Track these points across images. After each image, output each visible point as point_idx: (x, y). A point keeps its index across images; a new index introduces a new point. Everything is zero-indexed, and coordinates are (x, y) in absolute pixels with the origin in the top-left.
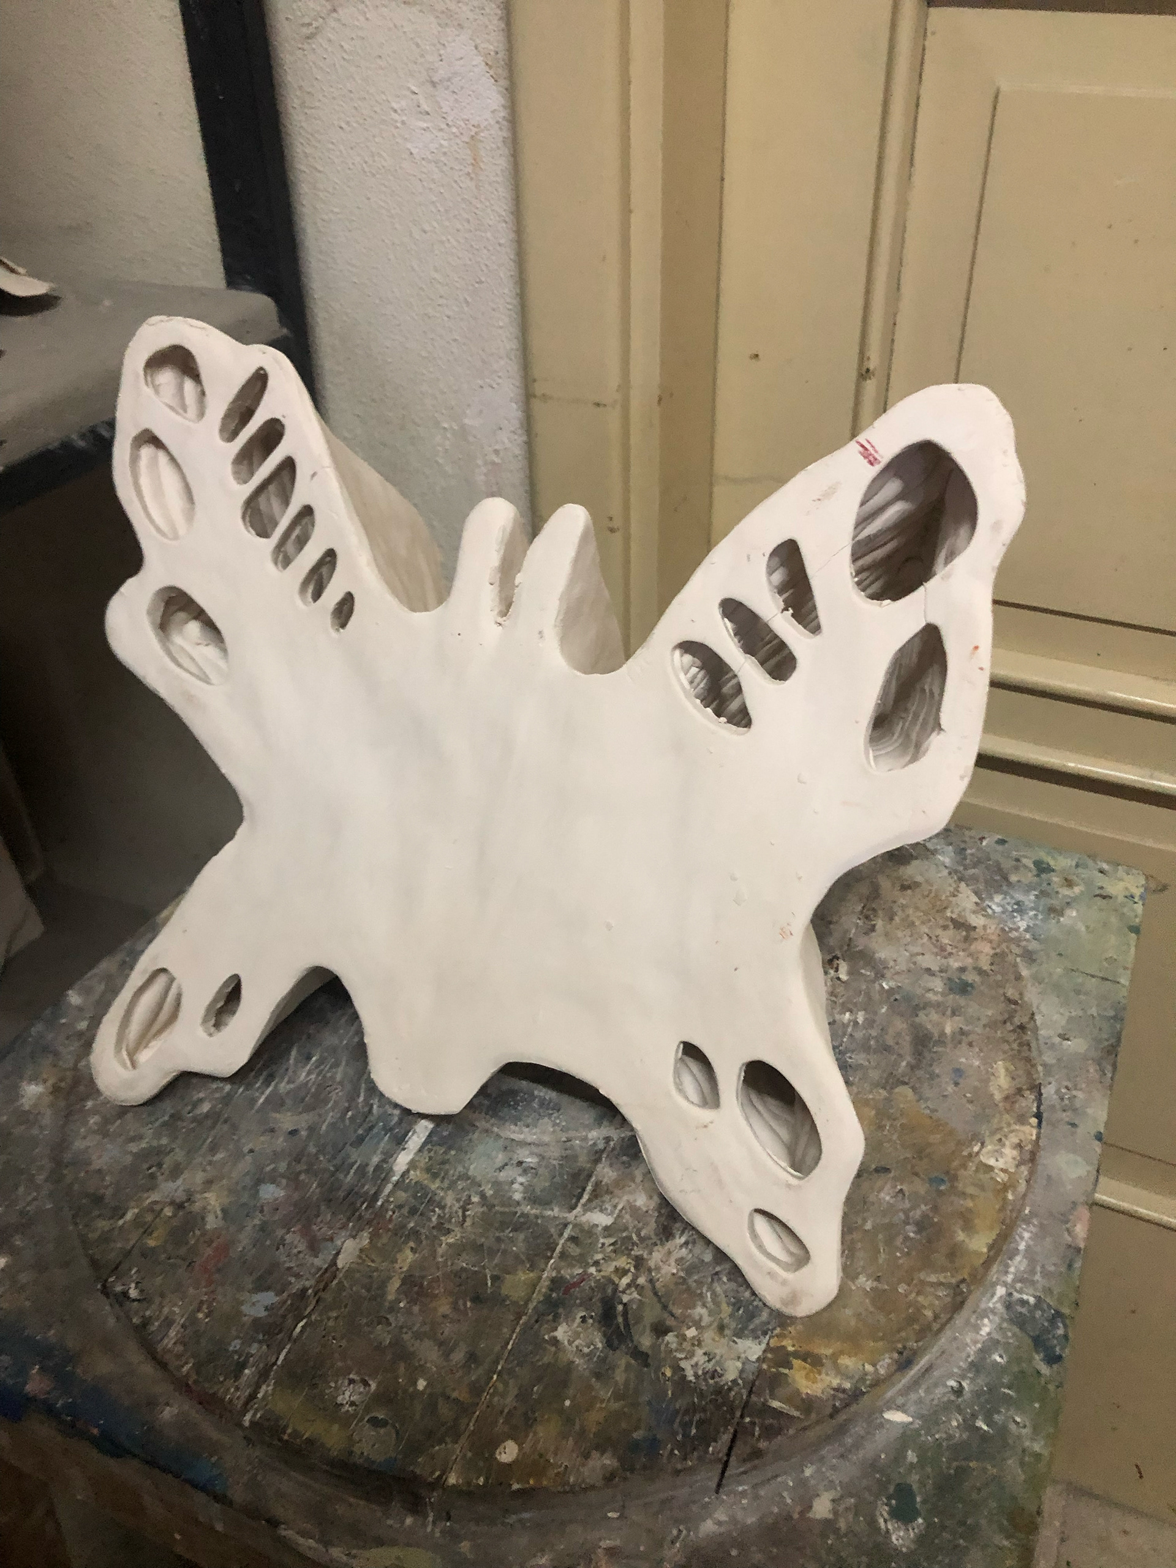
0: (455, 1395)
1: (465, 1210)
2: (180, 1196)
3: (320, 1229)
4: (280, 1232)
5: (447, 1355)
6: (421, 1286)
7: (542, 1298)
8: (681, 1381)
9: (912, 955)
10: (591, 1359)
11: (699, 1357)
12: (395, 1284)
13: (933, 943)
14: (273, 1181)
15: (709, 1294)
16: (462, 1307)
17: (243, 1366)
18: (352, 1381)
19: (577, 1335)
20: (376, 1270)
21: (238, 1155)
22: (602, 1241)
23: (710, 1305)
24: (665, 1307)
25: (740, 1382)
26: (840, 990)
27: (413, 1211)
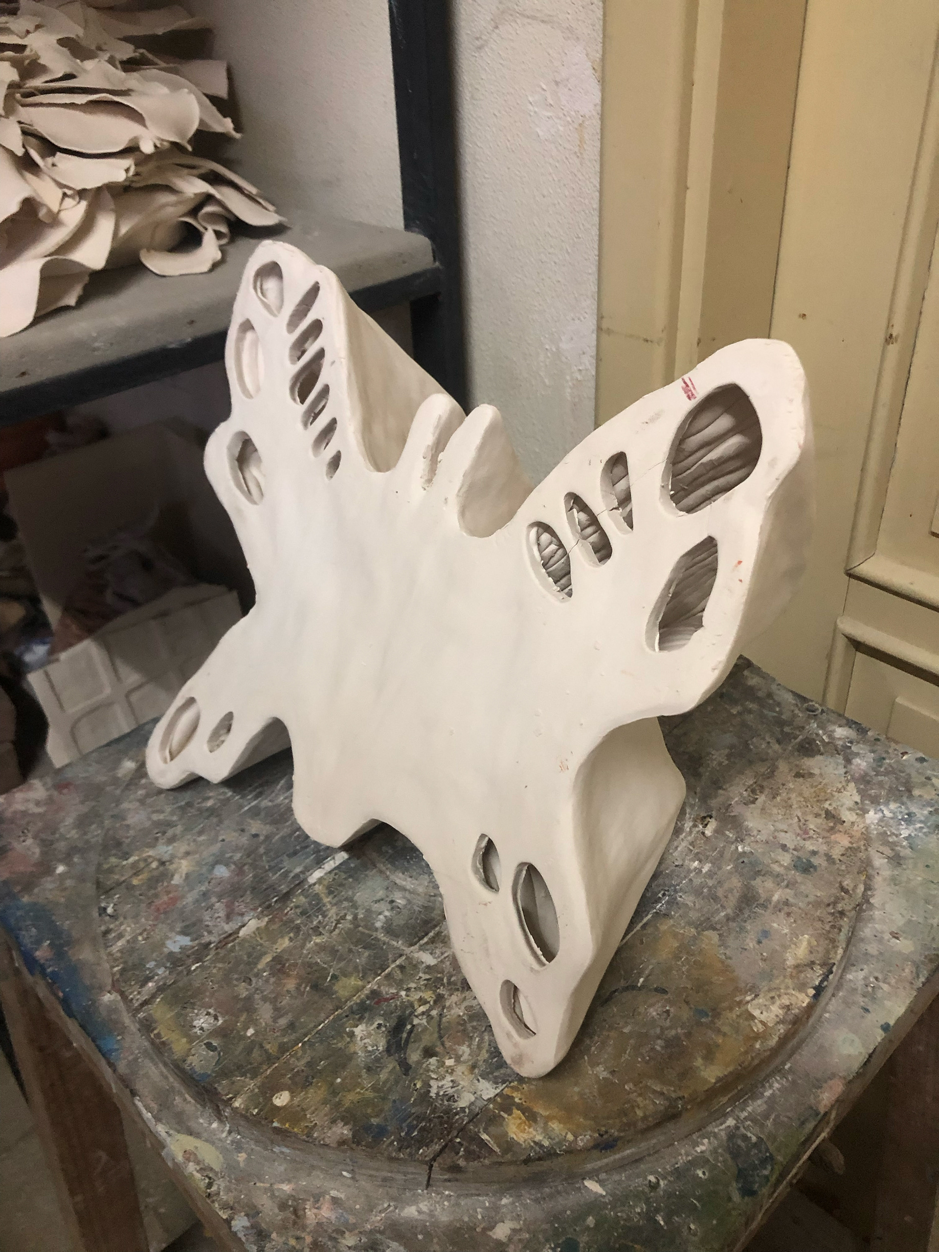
0: (268, 1047)
1: (338, 922)
2: (166, 858)
3: (240, 906)
4: (214, 899)
5: (275, 1019)
6: (284, 965)
7: (358, 1001)
8: (425, 1096)
9: (776, 830)
10: (371, 1056)
11: (447, 1082)
12: (268, 959)
13: (800, 827)
14: (227, 865)
15: (477, 1039)
16: (302, 990)
17: (149, 979)
18: (208, 1014)
19: (369, 1035)
20: (261, 945)
21: (212, 841)
22: (421, 975)
23: (474, 1047)
24: (441, 1037)
25: (467, 1110)
26: (701, 842)
27: (303, 913)
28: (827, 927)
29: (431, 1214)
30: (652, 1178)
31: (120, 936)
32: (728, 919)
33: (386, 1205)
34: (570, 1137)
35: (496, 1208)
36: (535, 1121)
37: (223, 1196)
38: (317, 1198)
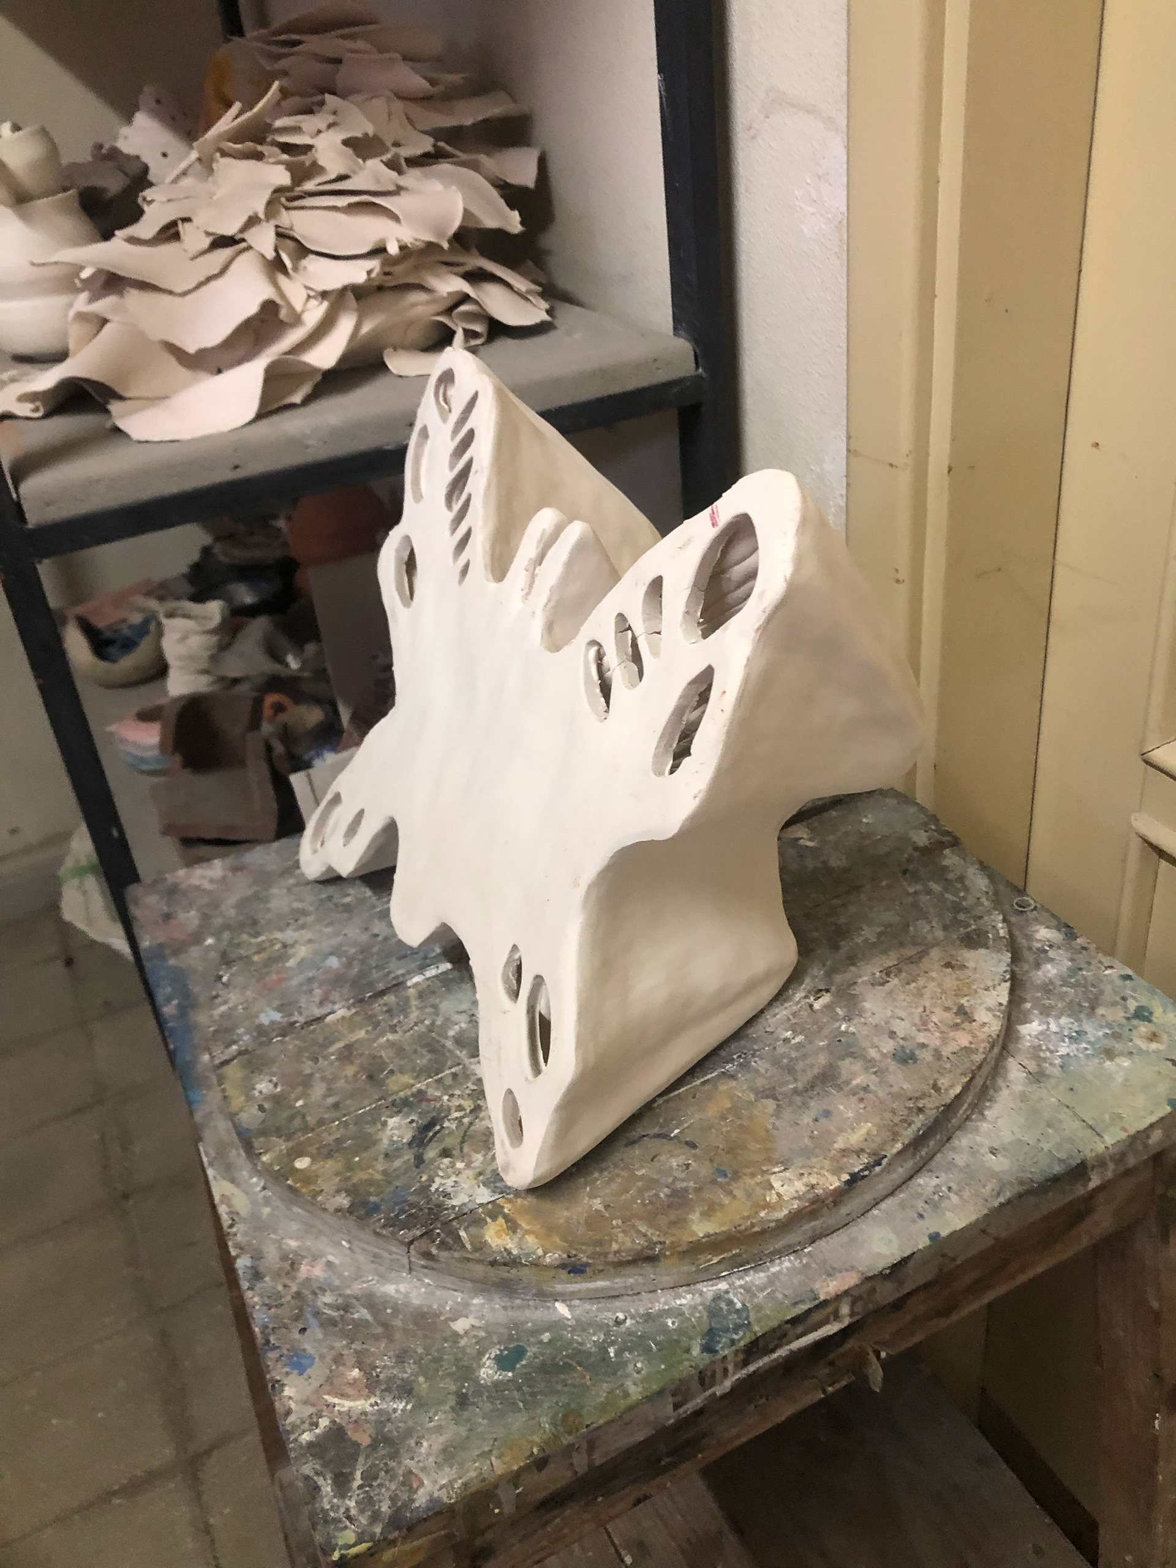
0: (308, 1118)
1: (416, 1024)
2: (290, 942)
3: (335, 996)
4: (316, 985)
5: (325, 1097)
6: (352, 1053)
7: (403, 1097)
8: (425, 1189)
10: (394, 1145)
11: (450, 1182)
12: (340, 1045)
14: (339, 957)
16: (359, 1077)
17: (235, 1042)
18: (271, 1081)
19: (399, 1128)
20: (339, 1032)
21: (337, 934)
22: (469, 1085)
24: (463, 1142)
25: (457, 1209)
26: (804, 1014)
27: (388, 1011)
28: (897, 1120)
29: (406, 1295)
30: (621, 1316)
31: (225, 1002)
32: (795, 1091)
33: (370, 1278)
34: (540, 1252)
35: (466, 1305)
36: (514, 1232)
37: (239, 1238)
38: (315, 1258)
